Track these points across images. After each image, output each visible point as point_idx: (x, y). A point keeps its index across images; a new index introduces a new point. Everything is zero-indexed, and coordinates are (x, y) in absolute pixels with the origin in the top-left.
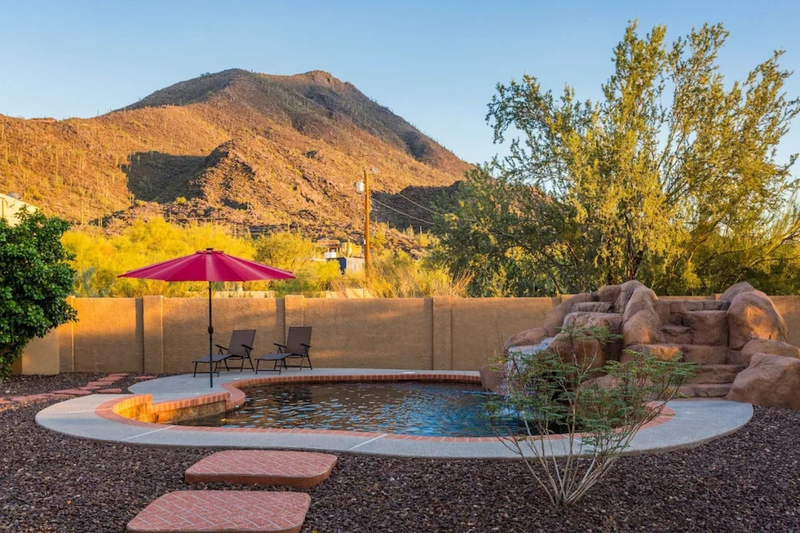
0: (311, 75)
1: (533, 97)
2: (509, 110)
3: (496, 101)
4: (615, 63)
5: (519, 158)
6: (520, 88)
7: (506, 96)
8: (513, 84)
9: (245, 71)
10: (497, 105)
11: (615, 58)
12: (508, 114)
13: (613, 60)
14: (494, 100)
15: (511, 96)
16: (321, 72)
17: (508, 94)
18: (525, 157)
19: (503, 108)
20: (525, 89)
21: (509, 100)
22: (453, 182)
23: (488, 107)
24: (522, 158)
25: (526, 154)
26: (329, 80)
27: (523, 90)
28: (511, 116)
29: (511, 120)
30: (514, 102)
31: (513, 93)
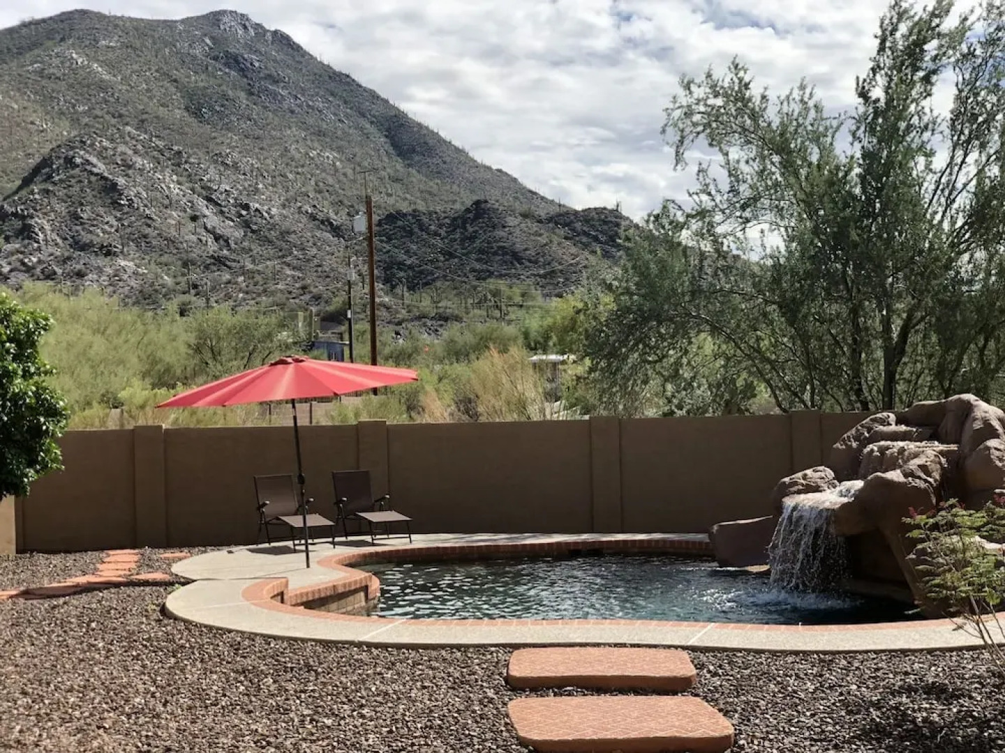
0: (215, 18)
1: (739, 96)
2: (697, 118)
3: (677, 105)
4: (878, 41)
5: (709, 194)
6: (720, 83)
7: (695, 96)
8: (709, 76)
9: (99, 13)
10: (679, 111)
11: (879, 33)
12: (695, 125)
13: (876, 37)
14: (675, 102)
15: (702, 96)
16: (231, 12)
17: (699, 92)
18: (719, 191)
19: (689, 114)
20: (726, 85)
21: (698, 101)
22: (469, 203)
23: (665, 113)
24: (713, 192)
25: (720, 187)
26: (245, 27)
27: (722, 87)
28: (700, 128)
29: (698, 133)
30: (706, 105)
31: (708, 90)
